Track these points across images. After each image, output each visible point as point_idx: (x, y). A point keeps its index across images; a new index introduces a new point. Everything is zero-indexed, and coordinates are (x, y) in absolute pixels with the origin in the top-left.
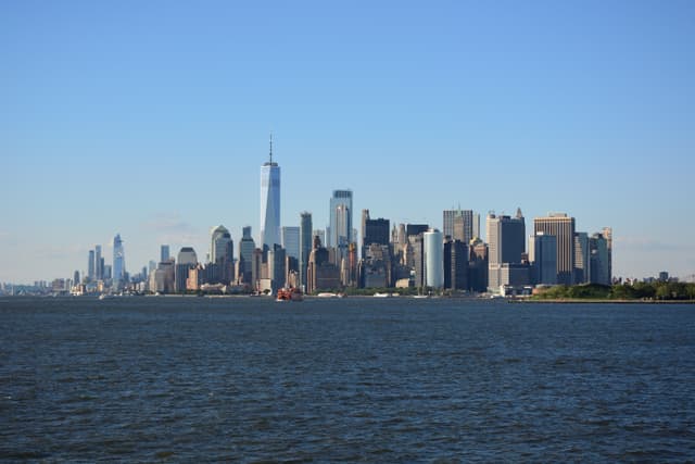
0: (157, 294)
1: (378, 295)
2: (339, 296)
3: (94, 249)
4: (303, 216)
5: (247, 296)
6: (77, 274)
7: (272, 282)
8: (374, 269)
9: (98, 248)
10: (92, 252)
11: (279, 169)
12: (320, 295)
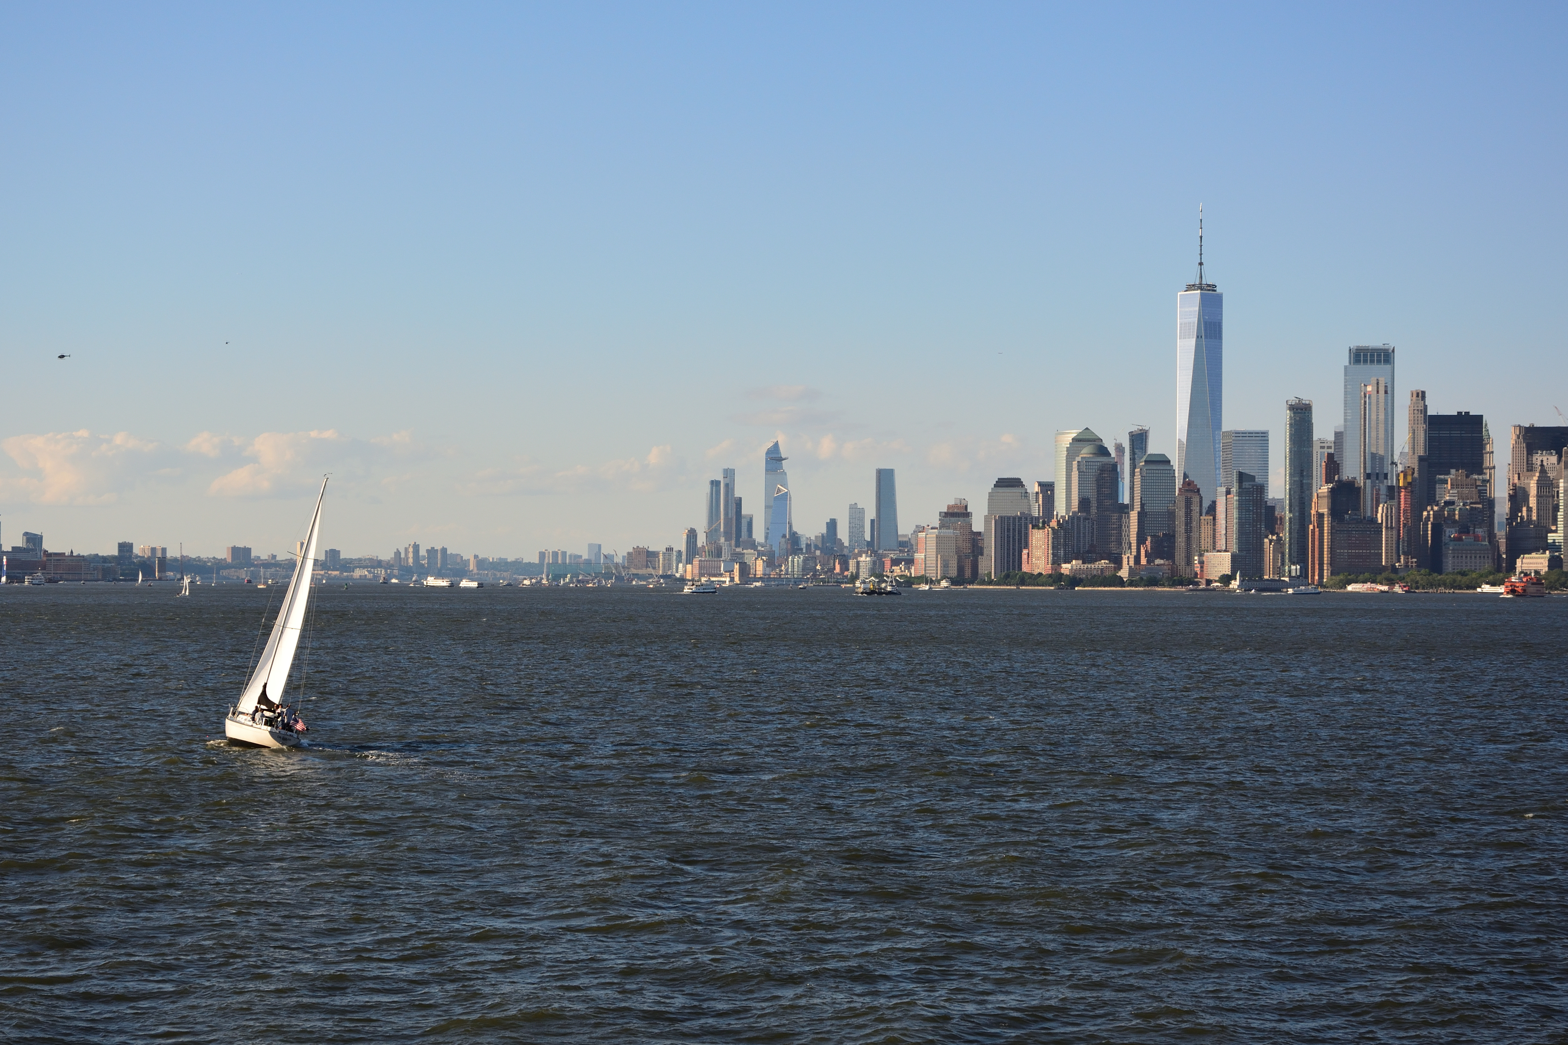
0: (944, 584)
1: (1486, 588)
2: (1398, 589)
3: (720, 477)
4: (1292, 408)
5: (1180, 589)
6: (692, 535)
7: (1234, 558)
8: (1464, 529)
9: (729, 474)
10: (715, 484)
11: (1220, 297)
12: (1350, 588)
